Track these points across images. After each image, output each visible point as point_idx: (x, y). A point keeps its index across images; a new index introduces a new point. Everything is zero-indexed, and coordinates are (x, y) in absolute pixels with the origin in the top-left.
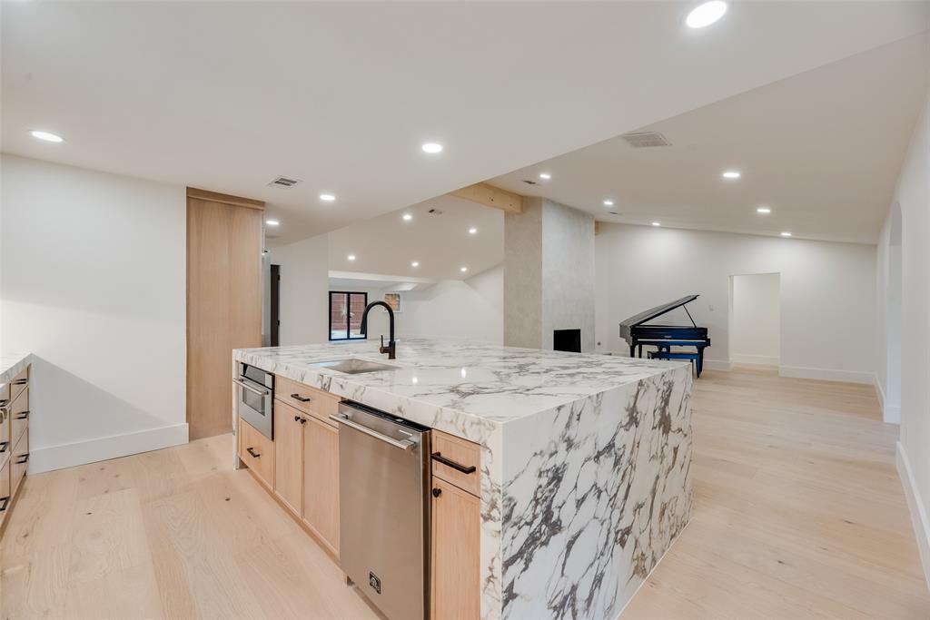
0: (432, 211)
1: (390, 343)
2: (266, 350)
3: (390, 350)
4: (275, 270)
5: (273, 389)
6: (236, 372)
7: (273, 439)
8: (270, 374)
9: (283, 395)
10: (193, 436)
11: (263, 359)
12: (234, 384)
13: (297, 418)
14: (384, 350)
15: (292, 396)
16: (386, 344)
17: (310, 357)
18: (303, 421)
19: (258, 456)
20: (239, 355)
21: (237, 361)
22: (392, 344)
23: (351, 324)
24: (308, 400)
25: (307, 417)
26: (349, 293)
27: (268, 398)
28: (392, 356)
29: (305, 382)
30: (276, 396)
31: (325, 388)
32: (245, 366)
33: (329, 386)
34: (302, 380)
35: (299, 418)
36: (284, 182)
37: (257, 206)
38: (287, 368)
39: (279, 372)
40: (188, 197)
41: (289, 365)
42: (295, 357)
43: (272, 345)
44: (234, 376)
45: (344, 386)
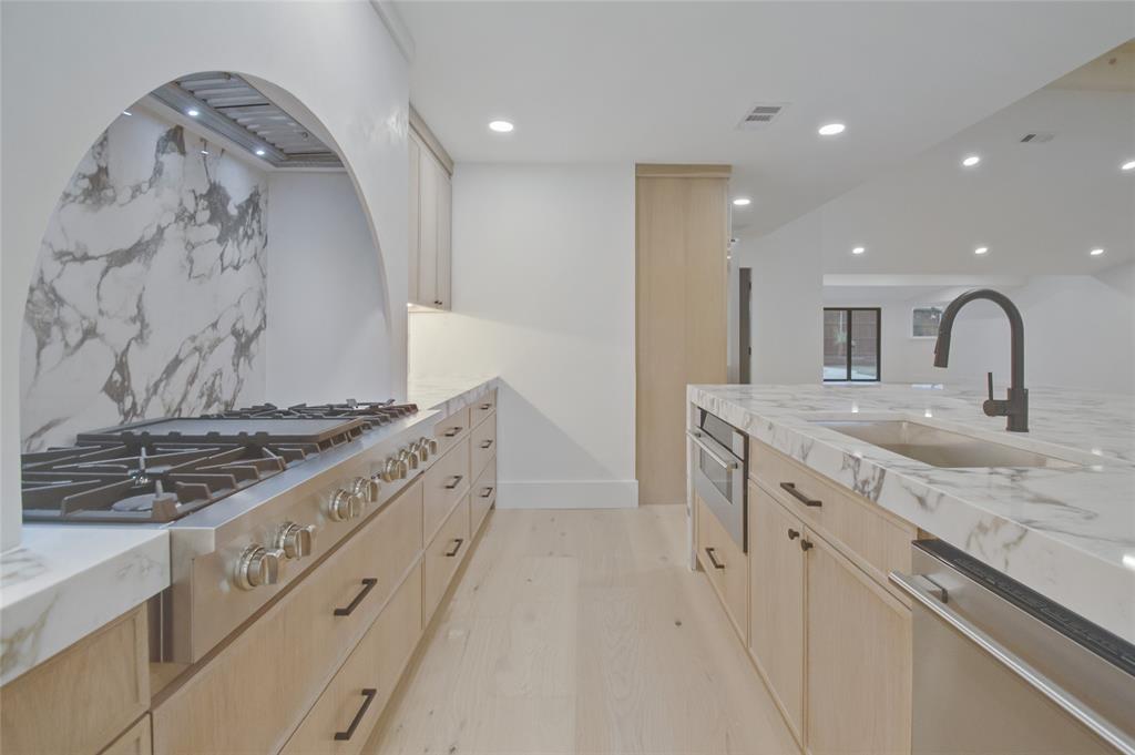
0: (1028, 138)
1: (1012, 392)
2: (734, 390)
3: (1014, 409)
4: (745, 274)
5: (746, 461)
6: (691, 422)
7: (745, 550)
8: (739, 432)
9: (764, 481)
10: (644, 499)
11: (729, 405)
12: (688, 439)
13: (793, 534)
14: (992, 408)
15: (782, 485)
16: (1001, 395)
17: (812, 408)
18: (807, 546)
19: (722, 567)
20: (696, 395)
21: (692, 403)
22: (1018, 394)
23: (853, 358)
24: (818, 504)
25: (814, 538)
26: (849, 311)
27: (738, 475)
28: (1018, 423)
29: (810, 462)
30: (751, 474)
31: (868, 491)
32: (704, 413)
33: (878, 489)
34: (804, 458)
35: (797, 534)
36: (762, 114)
37: (718, 175)
38: (770, 428)
39: (758, 433)
40: (637, 178)
41: (775, 421)
42: (782, 406)
43: (741, 383)
44: (689, 427)
45: (931, 501)
